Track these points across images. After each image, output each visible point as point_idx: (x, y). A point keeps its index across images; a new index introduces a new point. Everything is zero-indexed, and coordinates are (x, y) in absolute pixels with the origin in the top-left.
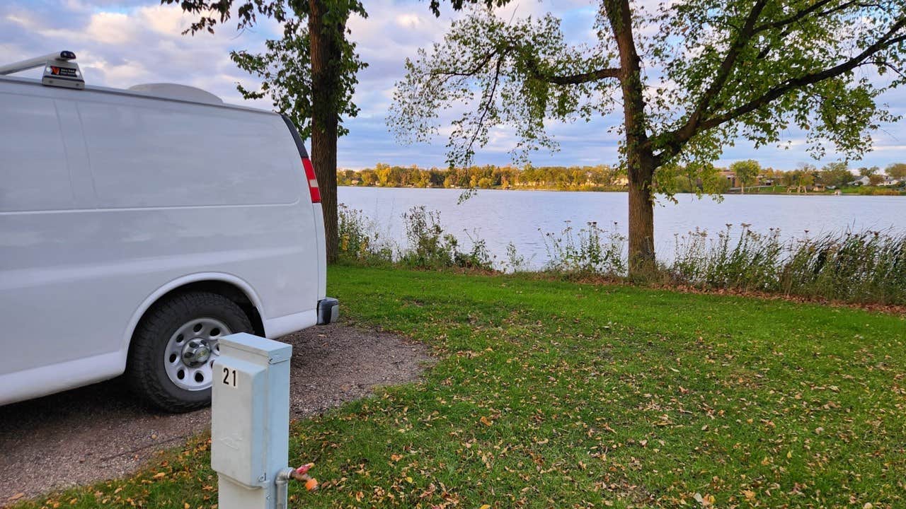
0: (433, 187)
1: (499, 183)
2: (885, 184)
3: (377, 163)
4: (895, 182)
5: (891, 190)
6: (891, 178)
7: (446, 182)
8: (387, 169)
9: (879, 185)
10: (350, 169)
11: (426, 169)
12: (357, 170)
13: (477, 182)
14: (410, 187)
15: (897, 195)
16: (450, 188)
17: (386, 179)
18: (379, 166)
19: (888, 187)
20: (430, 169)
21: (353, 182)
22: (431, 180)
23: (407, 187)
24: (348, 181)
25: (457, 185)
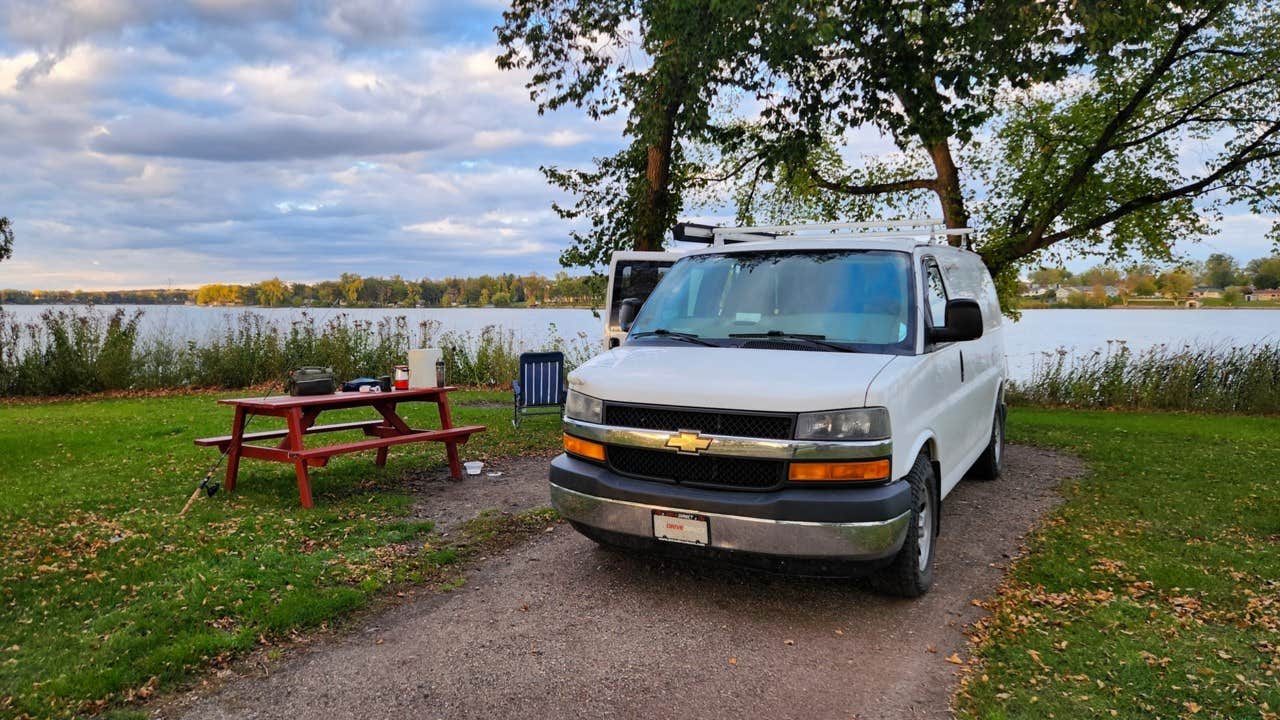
0: (426, 306)
1: (522, 299)
2: (1031, 294)
3: (342, 274)
4: (1042, 291)
5: (1038, 302)
6: (1037, 286)
7: (445, 298)
8: (356, 282)
9: (1023, 295)
10: (302, 282)
11: (414, 281)
12: (310, 284)
13: (490, 298)
14: (391, 307)
15: (1047, 308)
16: (451, 307)
17: (355, 295)
18: (345, 277)
19: (1036, 298)
20: (420, 281)
21: (306, 301)
22: (423, 297)
23: (387, 307)
24: (298, 299)
25: (461, 303)
